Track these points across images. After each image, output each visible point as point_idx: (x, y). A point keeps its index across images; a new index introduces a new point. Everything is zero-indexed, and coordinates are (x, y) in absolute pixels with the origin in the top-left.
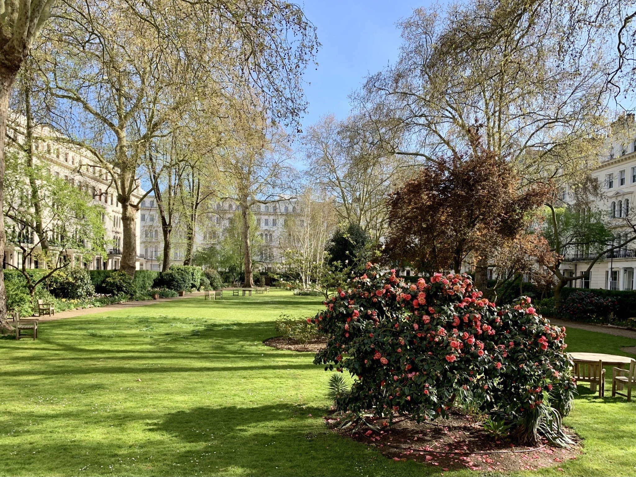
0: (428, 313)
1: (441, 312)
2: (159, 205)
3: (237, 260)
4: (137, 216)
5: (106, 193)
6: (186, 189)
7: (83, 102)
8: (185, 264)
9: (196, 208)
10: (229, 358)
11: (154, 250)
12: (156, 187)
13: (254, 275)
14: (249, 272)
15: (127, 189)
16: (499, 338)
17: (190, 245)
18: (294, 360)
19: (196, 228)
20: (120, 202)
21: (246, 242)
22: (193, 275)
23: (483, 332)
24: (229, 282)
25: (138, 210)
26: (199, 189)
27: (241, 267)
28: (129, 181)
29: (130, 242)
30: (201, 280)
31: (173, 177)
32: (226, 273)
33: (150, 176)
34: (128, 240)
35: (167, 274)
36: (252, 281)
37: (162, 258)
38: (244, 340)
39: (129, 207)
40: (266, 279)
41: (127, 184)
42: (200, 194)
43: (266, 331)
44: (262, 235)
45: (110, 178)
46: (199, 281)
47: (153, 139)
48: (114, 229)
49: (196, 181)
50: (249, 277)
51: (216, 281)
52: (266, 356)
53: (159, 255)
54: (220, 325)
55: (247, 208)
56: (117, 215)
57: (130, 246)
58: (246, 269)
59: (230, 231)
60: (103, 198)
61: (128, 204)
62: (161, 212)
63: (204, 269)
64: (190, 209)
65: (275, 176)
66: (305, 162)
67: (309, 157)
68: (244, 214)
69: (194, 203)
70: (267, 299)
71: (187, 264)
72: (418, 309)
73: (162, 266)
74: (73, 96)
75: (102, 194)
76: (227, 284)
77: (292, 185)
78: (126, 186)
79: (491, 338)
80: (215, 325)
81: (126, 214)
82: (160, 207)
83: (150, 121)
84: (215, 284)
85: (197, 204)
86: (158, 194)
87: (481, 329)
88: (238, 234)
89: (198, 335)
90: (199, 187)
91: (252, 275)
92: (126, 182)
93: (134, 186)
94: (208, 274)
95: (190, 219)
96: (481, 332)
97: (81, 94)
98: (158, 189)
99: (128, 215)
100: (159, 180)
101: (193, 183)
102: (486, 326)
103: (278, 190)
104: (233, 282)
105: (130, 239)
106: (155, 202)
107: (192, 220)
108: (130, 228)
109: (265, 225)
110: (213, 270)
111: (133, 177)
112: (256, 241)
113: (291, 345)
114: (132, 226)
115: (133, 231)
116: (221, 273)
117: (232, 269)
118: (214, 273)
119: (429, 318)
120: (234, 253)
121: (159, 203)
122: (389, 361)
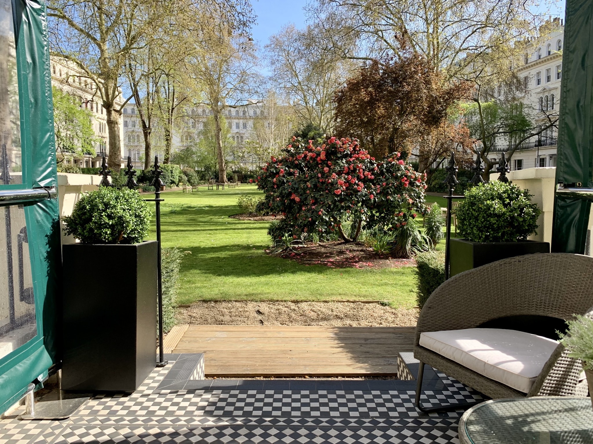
0: (328, 166)
1: (336, 164)
2: (139, 110)
3: (212, 161)
4: (121, 120)
5: (93, 101)
6: (163, 96)
7: (68, 19)
8: (164, 163)
9: (172, 112)
10: (199, 225)
11: (137, 152)
12: (136, 94)
13: (227, 173)
14: (222, 171)
15: (110, 96)
16: (377, 182)
17: (168, 146)
18: (251, 225)
19: (173, 131)
20: (104, 107)
21: (219, 144)
22: (172, 172)
23: (365, 177)
24: (205, 180)
25: (120, 114)
26: (174, 95)
27: (216, 166)
28: (112, 89)
29: (115, 143)
30: (179, 177)
31: (151, 85)
32: (202, 171)
33: (131, 85)
34: (113, 141)
35: (149, 172)
36: (225, 178)
37: (144, 157)
38: (213, 215)
39: (113, 112)
40: (238, 176)
41: (110, 92)
42: (175, 100)
43: (233, 210)
44: (233, 137)
45: (94, 87)
46: (177, 177)
47: (132, 51)
48: (100, 135)
49: (171, 88)
50: (222, 175)
51: (193, 178)
52: (229, 223)
53: (141, 155)
54: (194, 208)
55: (218, 112)
56: (102, 121)
57: (115, 147)
58: (220, 167)
59: (205, 133)
60: (89, 104)
61: (112, 109)
62: (141, 116)
63: (182, 168)
64: (167, 114)
65: (242, 82)
66: (270, 69)
67: (273, 63)
68: (216, 117)
69: (171, 108)
70: (237, 192)
71: (167, 163)
72: (321, 164)
73: (144, 165)
74: (59, 14)
75: (88, 102)
76: (203, 181)
77: (259, 90)
78: (109, 93)
79: (371, 181)
80: (190, 207)
81: (110, 118)
82: (140, 111)
83: (129, 34)
84: (192, 181)
85: (173, 109)
86: (138, 100)
87: (364, 175)
88: (212, 136)
89: (175, 213)
90: (174, 93)
91: (225, 173)
92: (109, 91)
93: (117, 93)
94: (186, 172)
95: (167, 123)
96: (363, 177)
97: (66, 12)
98: (138, 95)
99: (112, 119)
100: (138, 88)
101: (169, 89)
102: (366, 173)
103: (246, 95)
104: (209, 180)
105: (115, 140)
106: (136, 108)
107: (169, 123)
108: (115, 131)
109: (236, 128)
110: (190, 169)
111: (116, 85)
112: (229, 143)
113: (251, 217)
114: (116, 129)
115: (117, 133)
116: (198, 172)
117: (208, 168)
118: (191, 171)
119: (328, 169)
120: (209, 154)
121: (140, 108)
122: (301, 199)
